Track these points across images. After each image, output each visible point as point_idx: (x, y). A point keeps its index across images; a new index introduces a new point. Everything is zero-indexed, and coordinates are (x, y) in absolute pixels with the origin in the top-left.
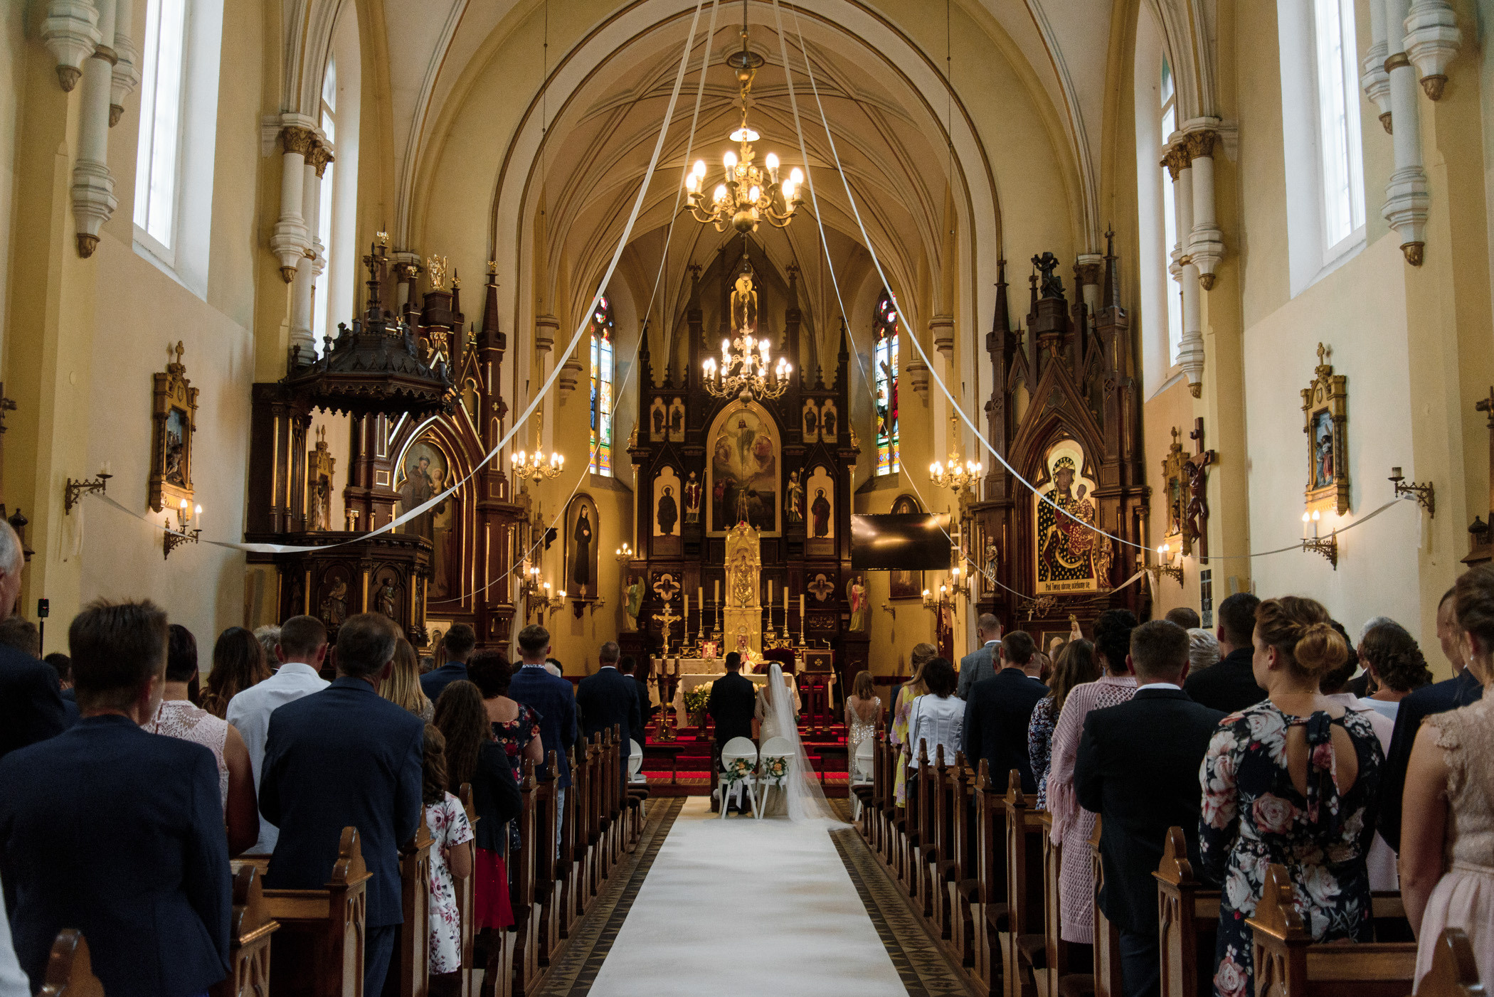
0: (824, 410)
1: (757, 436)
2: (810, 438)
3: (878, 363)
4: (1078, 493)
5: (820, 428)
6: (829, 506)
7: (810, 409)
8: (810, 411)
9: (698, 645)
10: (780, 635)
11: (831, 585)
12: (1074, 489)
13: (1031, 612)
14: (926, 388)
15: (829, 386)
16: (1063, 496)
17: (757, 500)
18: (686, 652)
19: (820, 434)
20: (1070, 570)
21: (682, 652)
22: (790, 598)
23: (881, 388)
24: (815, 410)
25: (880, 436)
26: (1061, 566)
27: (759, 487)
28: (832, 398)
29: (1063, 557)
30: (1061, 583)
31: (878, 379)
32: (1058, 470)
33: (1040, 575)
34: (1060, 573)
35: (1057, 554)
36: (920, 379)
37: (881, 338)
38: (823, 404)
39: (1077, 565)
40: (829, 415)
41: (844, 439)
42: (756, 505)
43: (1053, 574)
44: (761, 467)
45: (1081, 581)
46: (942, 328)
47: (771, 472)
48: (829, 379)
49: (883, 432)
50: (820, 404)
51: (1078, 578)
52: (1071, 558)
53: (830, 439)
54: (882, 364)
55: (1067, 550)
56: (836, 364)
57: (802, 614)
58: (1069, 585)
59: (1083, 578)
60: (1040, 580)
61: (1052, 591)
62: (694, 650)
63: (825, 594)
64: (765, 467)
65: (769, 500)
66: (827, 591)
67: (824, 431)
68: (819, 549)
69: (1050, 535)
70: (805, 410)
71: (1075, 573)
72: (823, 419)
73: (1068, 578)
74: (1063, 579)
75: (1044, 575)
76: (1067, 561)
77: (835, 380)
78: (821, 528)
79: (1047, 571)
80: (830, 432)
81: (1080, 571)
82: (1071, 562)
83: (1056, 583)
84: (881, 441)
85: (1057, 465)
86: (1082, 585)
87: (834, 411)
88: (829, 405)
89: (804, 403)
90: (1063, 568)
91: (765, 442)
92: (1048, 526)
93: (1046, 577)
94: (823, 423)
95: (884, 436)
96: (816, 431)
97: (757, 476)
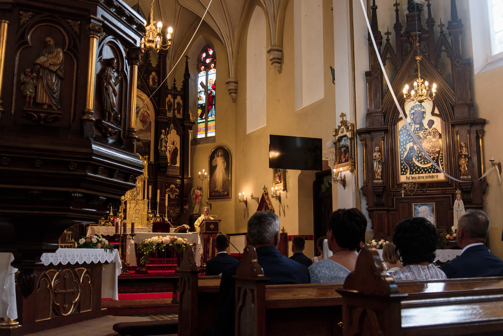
0: (176, 101)
1: (142, 110)
2: (170, 114)
3: (199, 83)
4: (428, 125)
5: (174, 110)
6: (178, 150)
7: (170, 100)
8: (169, 101)
9: (110, 219)
10: (155, 216)
11: (177, 190)
12: (425, 123)
13: (403, 192)
14: (236, 93)
15: (179, 89)
16: (418, 126)
17: (140, 143)
18: (103, 223)
19: (174, 113)
20: (423, 168)
21: (101, 223)
22: (160, 196)
23: (201, 95)
24: (172, 100)
25: (199, 118)
26: (417, 166)
27: (143, 137)
28: (180, 95)
29: (418, 161)
30: (417, 176)
31: (199, 91)
32: (413, 111)
33: (402, 171)
34: (416, 170)
35: (414, 159)
36: (233, 88)
37: (201, 71)
38: (176, 98)
39: (429, 165)
40: (178, 104)
41: (186, 116)
42: (140, 146)
43: (411, 170)
44: (143, 127)
45: (432, 174)
46: (276, 52)
47: (149, 130)
48: (179, 86)
49: (201, 117)
50: (175, 98)
51: (429, 172)
52: (424, 161)
53: (179, 116)
54: (202, 84)
55: (421, 157)
56: (183, 79)
57: (167, 204)
58: (423, 177)
59: (433, 172)
60: (402, 174)
61: (411, 180)
62: (107, 222)
63: (174, 195)
64: (145, 127)
65: (147, 144)
66: (176, 193)
67: (176, 112)
68: (172, 172)
69: (408, 148)
70: (167, 100)
71: (428, 170)
72: (176, 105)
73: (422, 173)
74: (419, 173)
75: (404, 171)
76: (421, 163)
77: (182, 87)
78: (174, 161)
79: (407, 169)
80: (179, 112)
81: (431, 169)
82: (424, 164)
83: (413, 176)
84: (199, 121)
85: (412, 109)
86: (433, 177)
87: (181, 102)
88: (179, 99)
89: (167, 96)
90: (419, 167)
91: (146, 114)
92: (407, 143)
93: (406, 173)
94: (176, 107)
95: (202, 119)
96: (172, 111)
97: (141, 131)
